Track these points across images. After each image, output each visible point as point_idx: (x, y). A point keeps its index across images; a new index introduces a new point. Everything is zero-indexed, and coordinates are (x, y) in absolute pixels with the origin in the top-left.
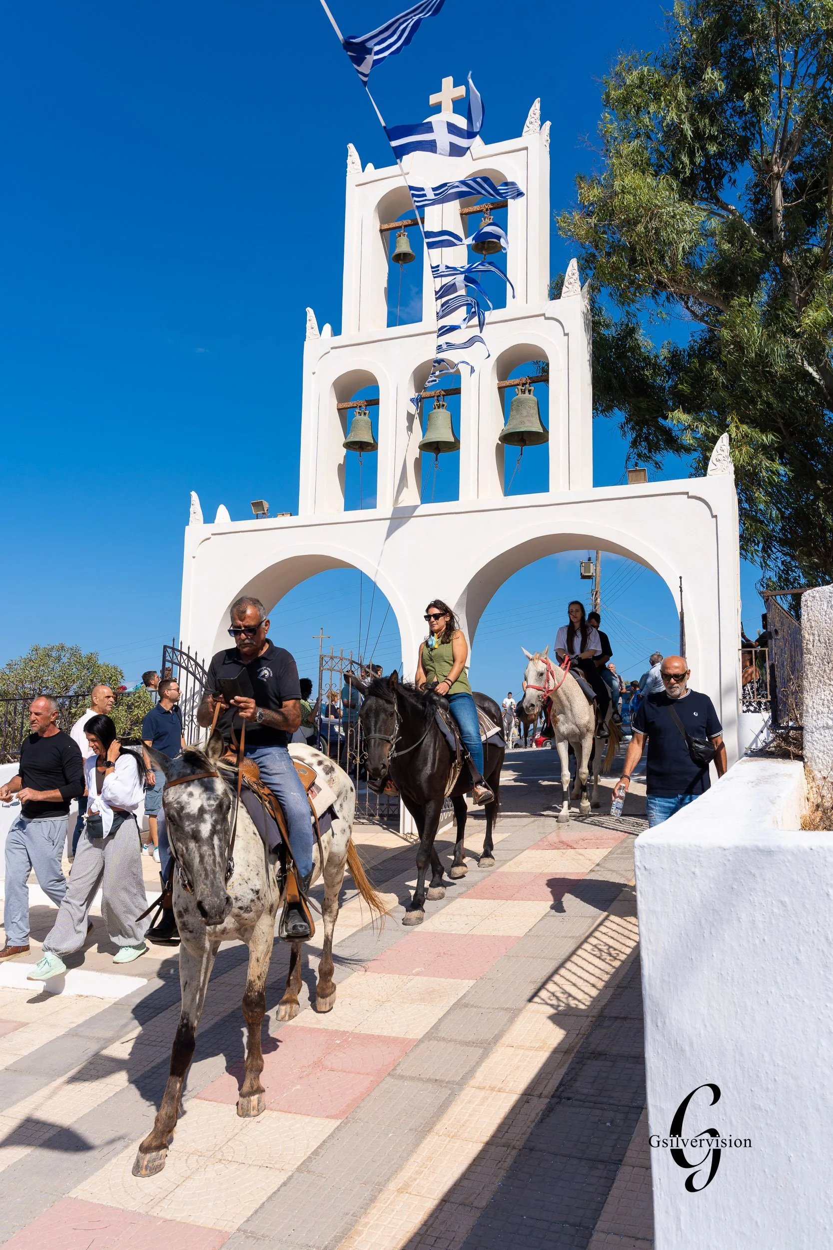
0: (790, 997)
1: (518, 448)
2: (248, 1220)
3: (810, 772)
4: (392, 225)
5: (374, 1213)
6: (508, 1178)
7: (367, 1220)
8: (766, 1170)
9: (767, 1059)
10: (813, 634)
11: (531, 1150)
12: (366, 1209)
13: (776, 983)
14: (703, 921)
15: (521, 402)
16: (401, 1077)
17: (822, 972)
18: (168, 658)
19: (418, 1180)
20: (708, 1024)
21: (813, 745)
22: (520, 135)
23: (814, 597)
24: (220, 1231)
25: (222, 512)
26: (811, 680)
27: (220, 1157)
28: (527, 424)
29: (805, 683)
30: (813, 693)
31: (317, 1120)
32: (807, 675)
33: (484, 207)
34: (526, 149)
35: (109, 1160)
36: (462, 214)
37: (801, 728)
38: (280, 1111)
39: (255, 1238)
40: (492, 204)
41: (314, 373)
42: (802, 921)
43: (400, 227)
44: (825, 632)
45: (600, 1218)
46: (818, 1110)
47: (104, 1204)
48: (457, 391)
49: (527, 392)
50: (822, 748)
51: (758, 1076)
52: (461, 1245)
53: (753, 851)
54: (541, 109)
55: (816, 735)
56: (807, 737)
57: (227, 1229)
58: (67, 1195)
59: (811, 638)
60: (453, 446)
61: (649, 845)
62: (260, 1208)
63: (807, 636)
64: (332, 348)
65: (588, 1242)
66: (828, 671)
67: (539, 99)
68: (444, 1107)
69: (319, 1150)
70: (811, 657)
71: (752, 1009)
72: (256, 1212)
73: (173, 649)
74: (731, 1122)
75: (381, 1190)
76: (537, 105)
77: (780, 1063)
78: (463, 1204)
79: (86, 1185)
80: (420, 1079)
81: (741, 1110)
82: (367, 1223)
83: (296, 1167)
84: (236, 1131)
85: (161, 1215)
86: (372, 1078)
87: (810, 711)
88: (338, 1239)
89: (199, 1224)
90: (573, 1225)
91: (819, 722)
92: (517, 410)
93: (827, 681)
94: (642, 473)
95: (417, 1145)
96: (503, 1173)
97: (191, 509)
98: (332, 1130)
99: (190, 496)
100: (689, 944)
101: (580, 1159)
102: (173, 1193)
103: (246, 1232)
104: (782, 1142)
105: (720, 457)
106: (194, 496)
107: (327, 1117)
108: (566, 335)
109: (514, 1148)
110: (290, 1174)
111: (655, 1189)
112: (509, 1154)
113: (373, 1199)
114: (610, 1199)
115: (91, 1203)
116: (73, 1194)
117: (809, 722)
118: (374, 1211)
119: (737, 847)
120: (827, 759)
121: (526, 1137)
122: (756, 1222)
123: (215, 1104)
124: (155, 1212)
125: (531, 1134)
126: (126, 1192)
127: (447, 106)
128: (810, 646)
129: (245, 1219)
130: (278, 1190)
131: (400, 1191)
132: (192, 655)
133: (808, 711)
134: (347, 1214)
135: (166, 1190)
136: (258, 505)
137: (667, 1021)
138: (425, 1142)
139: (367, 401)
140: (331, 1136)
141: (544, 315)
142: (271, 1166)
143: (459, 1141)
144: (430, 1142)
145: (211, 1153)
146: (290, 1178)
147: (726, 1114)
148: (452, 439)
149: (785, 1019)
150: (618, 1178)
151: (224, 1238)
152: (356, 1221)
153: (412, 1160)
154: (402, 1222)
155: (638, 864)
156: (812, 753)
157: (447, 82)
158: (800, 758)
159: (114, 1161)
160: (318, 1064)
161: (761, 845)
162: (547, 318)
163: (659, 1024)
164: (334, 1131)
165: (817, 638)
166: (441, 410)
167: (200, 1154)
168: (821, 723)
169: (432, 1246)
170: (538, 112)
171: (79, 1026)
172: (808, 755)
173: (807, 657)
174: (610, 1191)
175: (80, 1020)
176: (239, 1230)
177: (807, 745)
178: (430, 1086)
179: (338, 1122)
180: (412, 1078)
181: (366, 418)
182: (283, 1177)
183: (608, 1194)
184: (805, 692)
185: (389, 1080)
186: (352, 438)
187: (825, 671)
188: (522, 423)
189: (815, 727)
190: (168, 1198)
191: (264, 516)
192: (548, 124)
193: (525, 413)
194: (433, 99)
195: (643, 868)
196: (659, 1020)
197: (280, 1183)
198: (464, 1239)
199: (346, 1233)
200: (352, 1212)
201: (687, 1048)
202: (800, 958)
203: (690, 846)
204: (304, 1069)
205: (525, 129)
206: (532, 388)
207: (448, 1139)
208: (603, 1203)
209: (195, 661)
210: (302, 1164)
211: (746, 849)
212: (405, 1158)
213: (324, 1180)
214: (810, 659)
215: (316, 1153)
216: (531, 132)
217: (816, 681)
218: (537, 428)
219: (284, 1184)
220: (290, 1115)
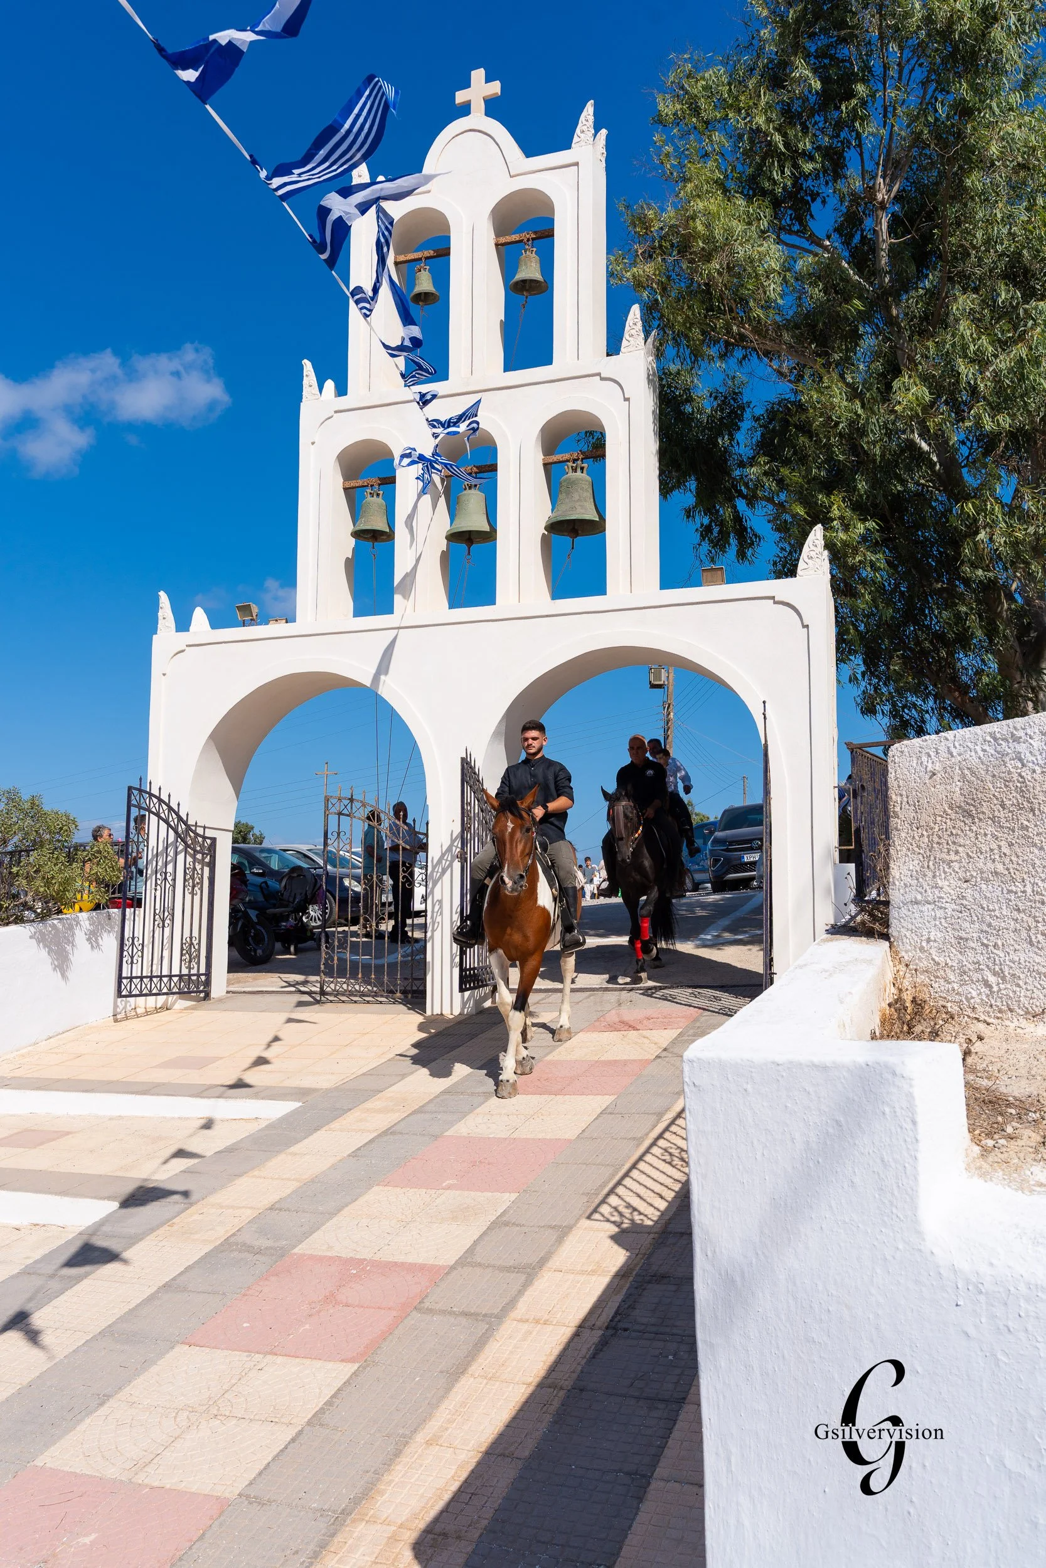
0: (845, 1222)
1: (568, 539)
2: (251, 1484)
3: (897, 953)
4: (411, 256)
5: (399, 1470)
6: (555, 1422)
7: (390, 1478)
8: (820, 1406)
9: (820, 1288)
10: (901, 795)
11: (582, 1390)
12: (390, 1465)
13: (830, 1207)
14: (755, 1142)
15: (572, 483)
16: (430, 1311)
17: (877, 1196)
18: (134, 802)
19: (450, 1430)
20: (759, 1252)
21: (900, 921)
22: (569, 147)
23: (902, 752)
24: (218, 1498)
25: (199, 616)
26: (899, 848)
27: (215, 1412)
28: (579, 510)
29: (892, 851)
30: (900, 863)
31: (330, 1365)
32: (894, 842)
33: (524, 236)
34: (577, 164)
35: (82, 1420)
36: (497, 245)
37: (887, 903)
38: (286, 1355)
39: (259, 1503)
40: (535, 233)
41: (313, 443)
42: (857, 1142)
43: (420, 259)
44: (914, 793)
45: (660, 1464)
46: (872, 1341)
47: (78, 1471)
48: (493, 468)
49: (579, 470)
50: (910, 926)
51: (811, 1307)
52: (500, 1501)
53: (808, 1066)
54: (595, 115)
55: (904, 911)
56: (894, 913)
57: (227, 1495)
58: (32, 1464)
59: (899, 799)
60: (489, 536)
61: (699, 1059)
62: (265, 1469)
63: (894, 797)
64: (336, 412)
65: (645, 1492)
66: (917, 838)
67: (592, 101)
68: (480, 1345)
69: (334, 1400)
70: (899, 821)
71: (806, 1235)
72: (260, 1474)
73: (140, 791)
74: (783, 1357)
75: (407, 1443)
76: (589, 110)
77: (834, 1293)
78: (503, 1455)
79: (54, 1451)
80: (451, 1313)
81: (794, 1343)
82: (391, 1481)
83: (306, 1420)
84: (233, 1381)
85: (146, 1481)
86: (394, 1313)
87: (897, 883)
88: (357, 1501)
89: (193, 1490)
90: (628, 1474)
91: (907, 896)
92: (568, 493)
93: (917, 849)
94: (719, 572)
95: (448, 1390)
96: (548, 1418)
97: (160, 614)
98: (349, 1375)
99: (158, 598)
100: (741, 1167)
101: (638, 1398)
102: (160, 1456)
103: (249, 1497)
104: (836, 1376)
105: (813, 554)
106: (162, 594)
107: (343, 1361)
108: (627, 400)
109: (561, 1388)
110: (300, 1428)
111: (704, 1430)
112: (556, 1396)
113: (398, 1453)
114: (670, 1442)
115: (63, 1471)
116: (39, 1462)
117: (896, 895)
118: (398, 1468)
119: (791, 1062)
120: (916, 938)
121: (575, 1376)
122: (809, 1461)
123: (207, 1350)
124: (140, 1479)
125: (582, 1372)
126: (103, 1457)
127: (478, 107)
128: (897, 809)
129: (247, 1483)
130: (286, 1448)
131: (429, 1443)
132: (164, 797)
133: (894, 884)
134: (367, 1472)
135: (152, 1453)
136: (245, 609)
137: (717, 1250)
138: (458, 1386)
139: (380, 479)
140: (347, 1383)
141: (599, 374)
142: (277, 1420)
143: (498, 1383)
144: (466, 1384)
145: (204, 1408)
146: (300, 1433)
147: (778, 1348)
148: (487, 528)
149: (840, 1246)
150: (680, 1417)
151: (223, 1506)
152: (378, 1480)
153: (443, 1407)
154: (432, 1478)
155: (686, 1079)
156: (899, 932)
157: (478, 75)
158: (886, 937)
159: (88, 1421)
160: (330, 1299)
161: (816, 1060)
162: (602, 379)
163: (709, 1254)
164: (351, 1377)
165: (905, 799)
166: (473, 491)
167: (190, 1409)
168: (909, 898)
169: (467, 1504)
170: (591, 118)
171: (36, 1262)
172: (895, 934)
173: (893, 821)
174: (671, 1433)
175: (37, 1255)
176: (240, 1495)
177: (893, 922)
178: (464, 1321)
179: (356, 1366)
180: (443, 1312)
181: (380, 500)
182: (291, 1433)
183: (669, 1437)
184: (892, 862)
185: (414, 1312)
186: (362, 526)
187: (914, 837)
188: (573, 508)
189: (903, 902)
190: (155, 1461)
191: (253, 622)
192: (604, 132)
193: (576, 496)
194: (461, 97)
195: (691, 1084)
196: (709, 1249)
197: (288, 1439)
198: (504, 1494)
199: (367, 1493)
200: (373, 1470)
201: (738, 1279)
202: (855, 1181)
203: (742, 1060)
204: (313, 1306)
205: (576, 139)
206: (585, 465)
207: (485, 1381)
208: (663, 1447)
209: (168, 805)
210: (314, 1416)
211: (801, 1064)
212: (434, 1405)
213: (340, 1433)
214: (897, 823)
215: (329, 1403)
216: (583, 143)
217: (904, 849)
218: (592, 516)
219: (293, 1440)
220: (297, 1360)
